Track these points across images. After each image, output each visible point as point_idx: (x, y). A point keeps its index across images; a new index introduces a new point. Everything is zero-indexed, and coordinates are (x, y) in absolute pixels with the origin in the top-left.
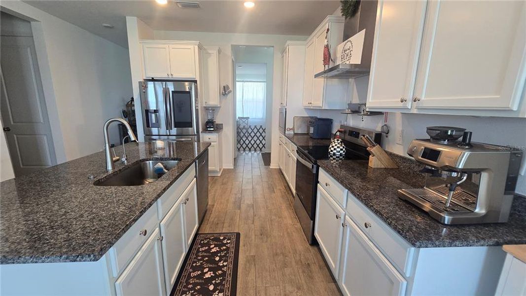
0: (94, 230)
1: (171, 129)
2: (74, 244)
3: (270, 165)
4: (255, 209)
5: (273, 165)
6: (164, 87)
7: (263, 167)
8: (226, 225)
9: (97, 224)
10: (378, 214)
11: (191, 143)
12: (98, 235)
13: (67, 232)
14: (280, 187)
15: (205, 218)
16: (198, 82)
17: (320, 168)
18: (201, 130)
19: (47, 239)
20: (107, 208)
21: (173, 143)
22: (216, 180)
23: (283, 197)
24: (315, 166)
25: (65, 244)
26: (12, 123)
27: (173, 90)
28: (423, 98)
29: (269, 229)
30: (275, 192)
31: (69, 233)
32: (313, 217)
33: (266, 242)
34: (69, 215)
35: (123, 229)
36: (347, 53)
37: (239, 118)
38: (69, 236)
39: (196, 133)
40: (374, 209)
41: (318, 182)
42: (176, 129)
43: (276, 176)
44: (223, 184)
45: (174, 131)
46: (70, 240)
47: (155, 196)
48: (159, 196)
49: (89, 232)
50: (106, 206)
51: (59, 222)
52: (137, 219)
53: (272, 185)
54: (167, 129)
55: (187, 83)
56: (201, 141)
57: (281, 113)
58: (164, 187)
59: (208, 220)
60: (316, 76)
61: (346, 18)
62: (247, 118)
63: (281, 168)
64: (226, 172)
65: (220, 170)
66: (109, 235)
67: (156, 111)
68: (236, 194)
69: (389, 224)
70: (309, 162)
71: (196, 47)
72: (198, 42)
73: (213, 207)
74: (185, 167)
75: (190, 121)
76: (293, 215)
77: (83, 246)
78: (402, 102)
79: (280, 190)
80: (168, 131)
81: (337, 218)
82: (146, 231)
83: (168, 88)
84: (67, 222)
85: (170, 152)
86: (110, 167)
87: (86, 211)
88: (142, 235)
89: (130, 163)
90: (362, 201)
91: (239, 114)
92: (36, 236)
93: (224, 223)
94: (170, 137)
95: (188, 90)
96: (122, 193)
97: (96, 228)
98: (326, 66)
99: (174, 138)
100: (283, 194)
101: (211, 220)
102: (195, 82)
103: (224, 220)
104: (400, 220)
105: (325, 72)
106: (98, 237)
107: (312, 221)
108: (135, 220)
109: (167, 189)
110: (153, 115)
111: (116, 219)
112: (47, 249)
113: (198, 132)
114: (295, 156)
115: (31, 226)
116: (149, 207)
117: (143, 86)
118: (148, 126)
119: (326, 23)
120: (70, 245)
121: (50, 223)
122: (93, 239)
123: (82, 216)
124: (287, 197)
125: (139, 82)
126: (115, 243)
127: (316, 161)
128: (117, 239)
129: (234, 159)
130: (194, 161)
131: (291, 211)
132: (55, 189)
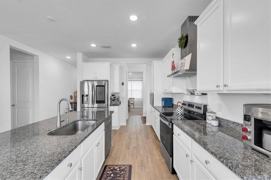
0: (40, 163)
1: (94, 104)
2: (25, 172)
3: (145, 123)
4: (137, 149)
5: (148, 124)
6: (92, 83)
7: (142, 124)
8: (121, 159)
9: (43, 159)
10: (213, 155)
11: (104, 112)
12: (41, 167)
13: (24, 165)
14: (151, 136)
15: (109, 155)
16: (109, 81)
17: (174, 125)
18: (109, 105)
19: (11, 169)
20: (51, 149)
21: (94, 112)
22: (117, 132)
23: (153, 142)
24: (171, 124)
25: (20, 173)
26: (16, 102)
27: (97, 85)
28: (229, 84)
29: (146, 162)
30: (148, 139)
31: (25, 165)
32: (172, 156)
33: (144, 171)
34: (29, 153)
35: (57, 163)
36: (183, 65)
37: (129, 98)
38: (24, 167)
39: (107, 106)
40: (210, 151)
41: (173, 133)
42: (97, 104)
43: (149, 130)
44: (120, 134)
45: (96, 105)
46: (24, 170)
47: (80, 141)
48: (82, 141)
49: (37, 165)
50: (51, 148)
51: (22, 158)
52: (67, 156)
53: (147, 135)
54: (92, 104)
55: (103, 82)
56: (109, 110)
57: (151, 95)
58: (85, 136)
59: (111, 156)
60: (168, 76)
61: (181, 49)
62: (134, 99)
63: (152, 125)
64: (122, 127)
65: (119, 126)
66: (48, 167)
67: (87, 96)
68: (127, 140)
69: (222, 162)
70: (167, 121)
71: (109, 65)
72: (109, 63)
73: (114, 148)
74: (99, 124)
75: (104, 100)
76: (160, 154)
77: (30, 174)
78: (217, 87)
79: (152, 137)
80: (92, 105)
81: (187, 157)
82: (71, 164)
83: (94, 84)
84: (26, 158)
85: (93, 116)
86: (58, 125)
87: (39, 151)
88: (69, 167)
89: (70, 123)
90: (201, 145)
91: (129, 97)
92: (6, 167)
93: (119, 158)
94: (94, 109)
95: (104, 85)
96: (62, 139)
97: (41, 162)
98: (173, 71)
99: (96, 109)
100: (154, 140)
101: (112, 156)
102: (108, 81)
103: (120, 156)
104: (229, 159)
105: (173, 74)
106: (41, 168)
107: (171, 158)
108: (65, 157)
109: (87, 137)
110: (86, 97)
111: (54, 156)
112: (8, 176)
113: (108, 105)
114: (159, 118)
115: (5, 160)
116: (75, 149)
117: (82, 83)
118: (83, 103)
119: (171, 52)
120: (23, 174)
121: (16, 158)
122: (37, 169)
123: (35, 154)
124: (156, 142)
125: (81, 82)
126: (50, 172)
127: (171, 121)
128: (52, 170)
129: (127, 120)
130: (104, 121)
131: (158, 151)
132: (26, 137)
